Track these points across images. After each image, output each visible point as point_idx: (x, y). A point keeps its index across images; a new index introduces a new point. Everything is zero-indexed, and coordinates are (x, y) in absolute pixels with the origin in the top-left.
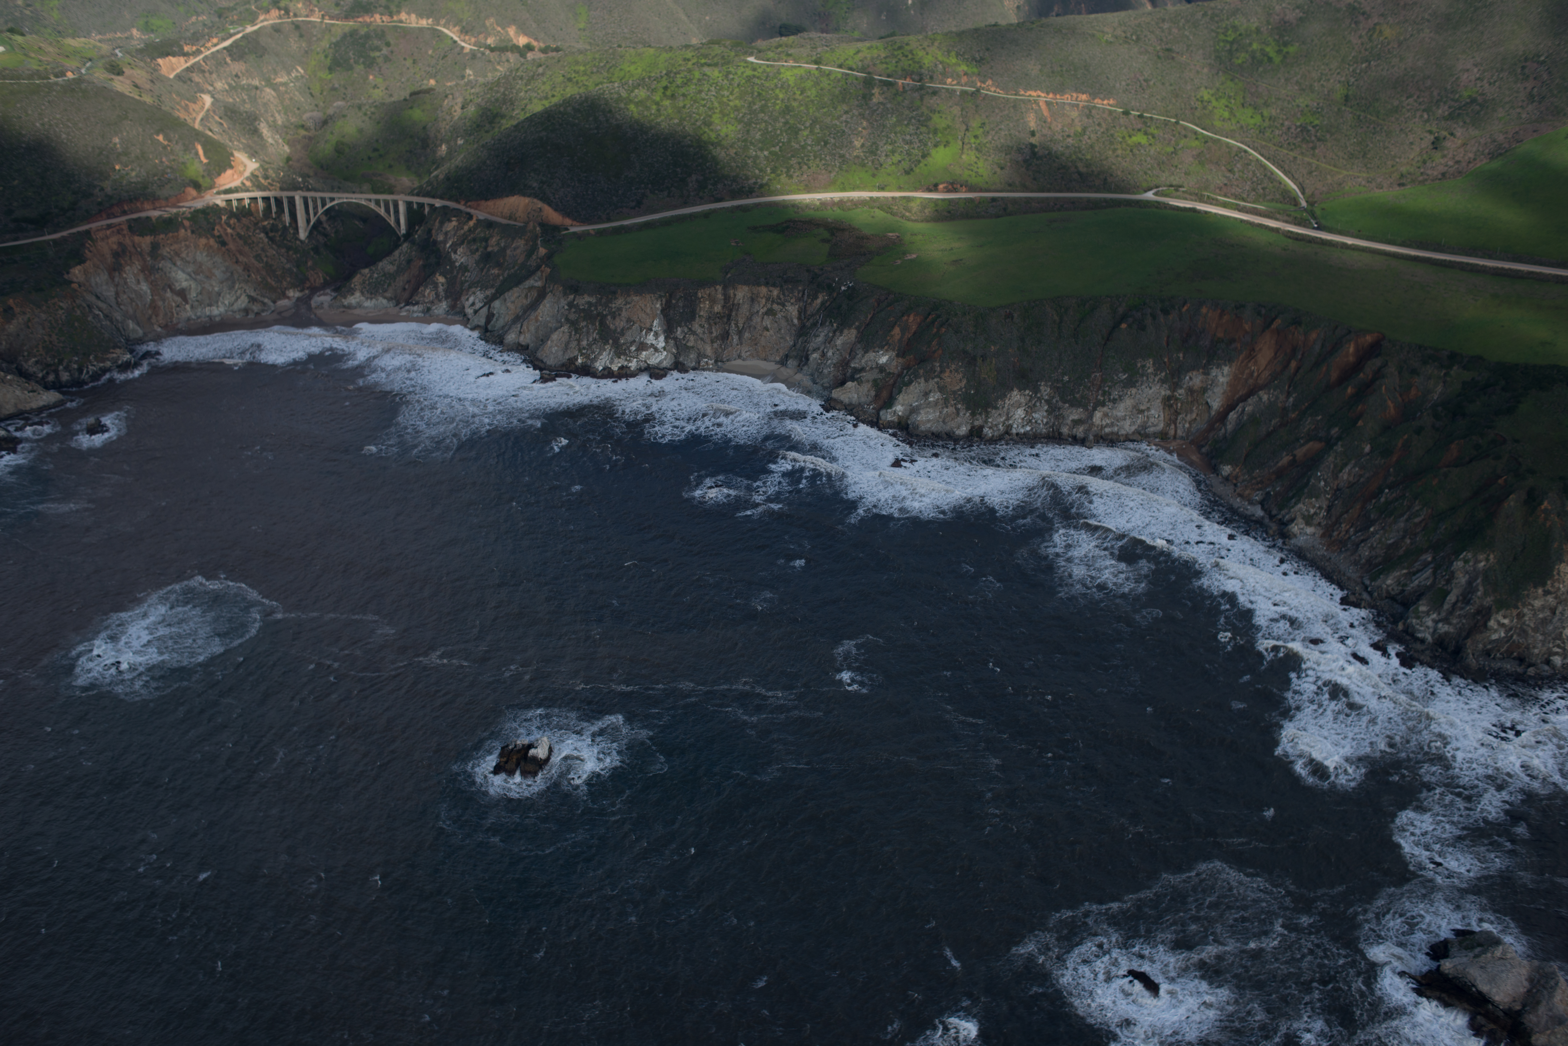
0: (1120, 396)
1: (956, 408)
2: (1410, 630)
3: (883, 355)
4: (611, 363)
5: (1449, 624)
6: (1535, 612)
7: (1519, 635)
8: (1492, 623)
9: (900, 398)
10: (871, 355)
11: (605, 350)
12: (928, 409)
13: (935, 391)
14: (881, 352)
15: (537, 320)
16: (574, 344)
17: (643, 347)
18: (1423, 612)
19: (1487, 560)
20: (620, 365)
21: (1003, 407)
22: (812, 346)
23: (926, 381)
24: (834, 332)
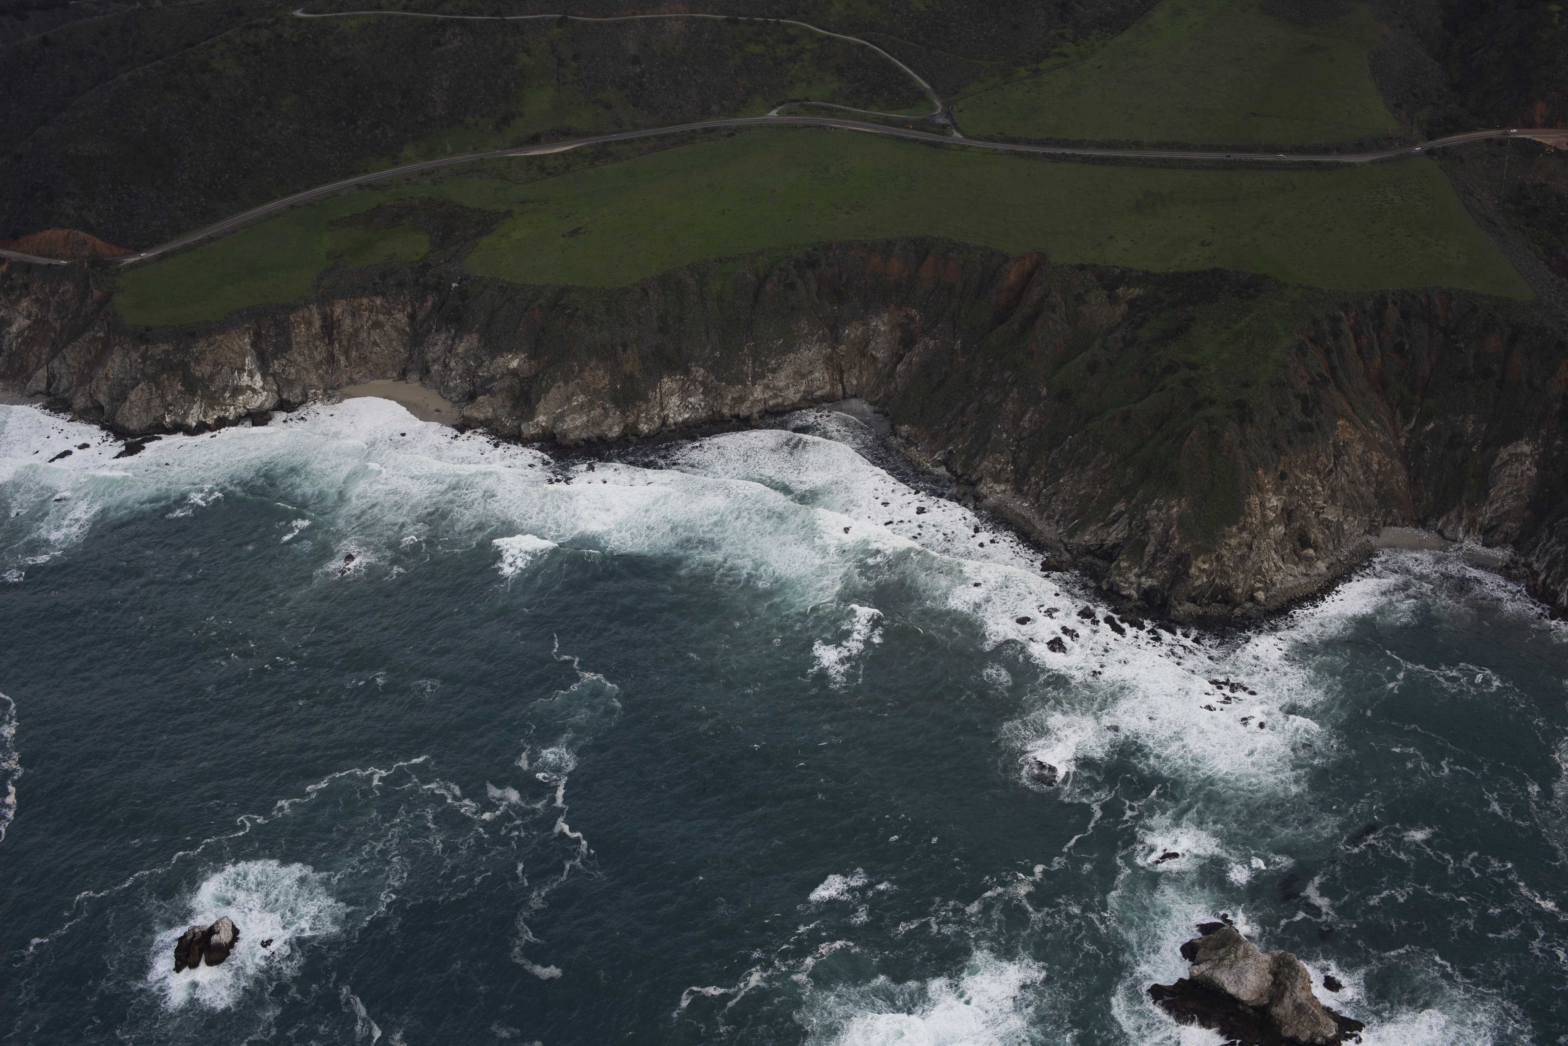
0: (779, 365)
1: (603, 408)
2: (1115, 588)
3: (512, 359)
4: (205, 417)
5: (1151, 577)
6: (1232, 550)
7: (1221, 577)
8: (1193, 571)
9: (541, 406)
10: (500, 361)
11: (195, 402)
12: (575, 415)
13: (577, 394)
14: (510, 356)
15: (107, 378)
16: (157, 402)
17: (238, 391)
18: (1124, 568)
19: (1179, 505)
20: (215, 417)
21: (655, 398)
22: (430, 356)
23: (566, 383)
24: (453, 339)
